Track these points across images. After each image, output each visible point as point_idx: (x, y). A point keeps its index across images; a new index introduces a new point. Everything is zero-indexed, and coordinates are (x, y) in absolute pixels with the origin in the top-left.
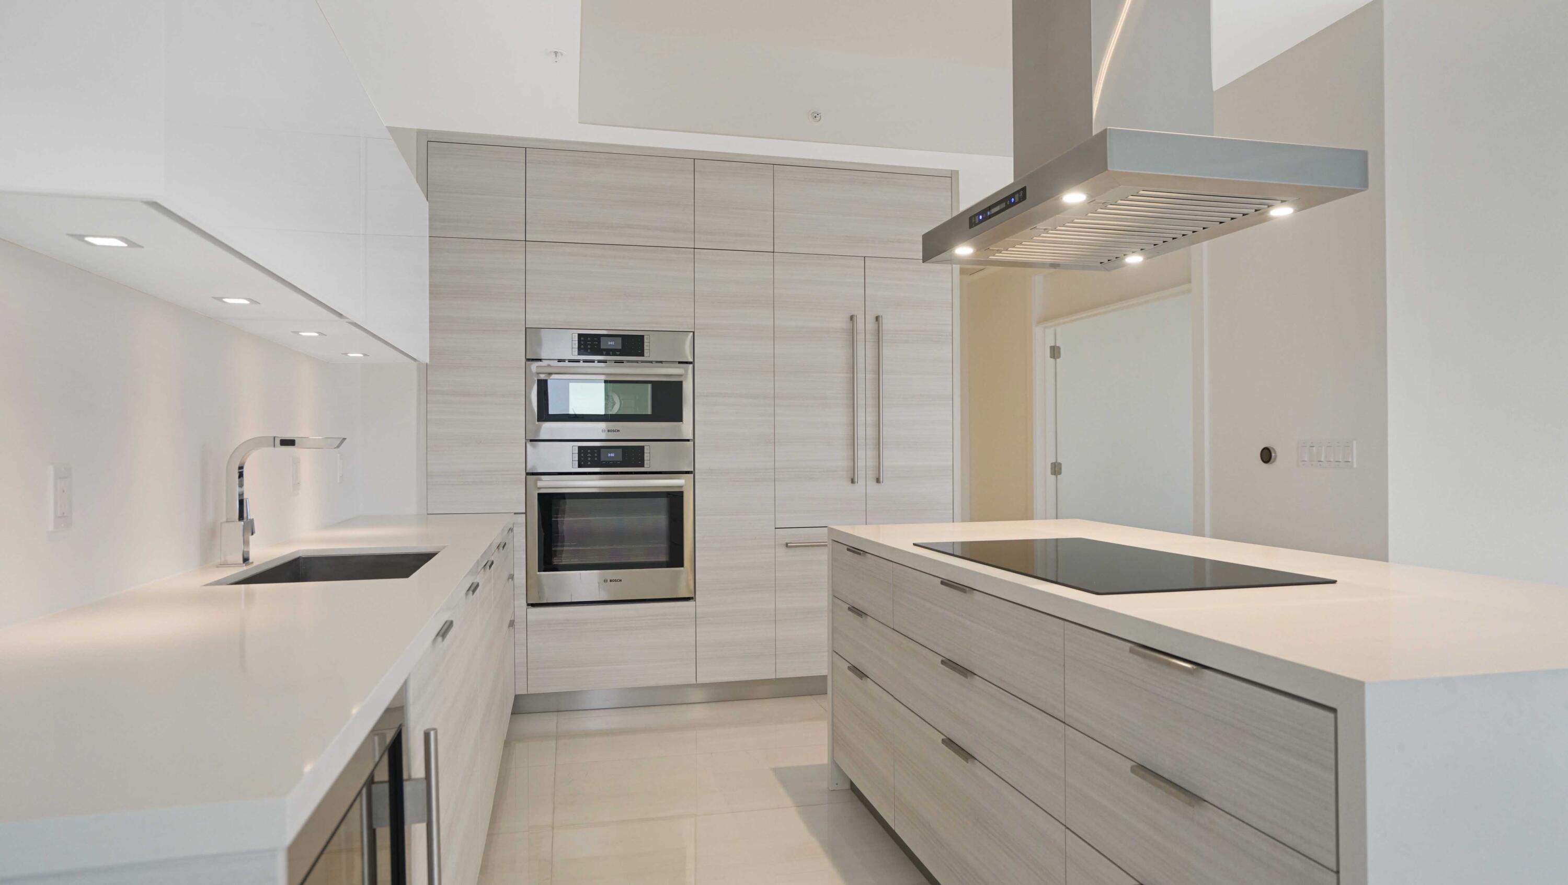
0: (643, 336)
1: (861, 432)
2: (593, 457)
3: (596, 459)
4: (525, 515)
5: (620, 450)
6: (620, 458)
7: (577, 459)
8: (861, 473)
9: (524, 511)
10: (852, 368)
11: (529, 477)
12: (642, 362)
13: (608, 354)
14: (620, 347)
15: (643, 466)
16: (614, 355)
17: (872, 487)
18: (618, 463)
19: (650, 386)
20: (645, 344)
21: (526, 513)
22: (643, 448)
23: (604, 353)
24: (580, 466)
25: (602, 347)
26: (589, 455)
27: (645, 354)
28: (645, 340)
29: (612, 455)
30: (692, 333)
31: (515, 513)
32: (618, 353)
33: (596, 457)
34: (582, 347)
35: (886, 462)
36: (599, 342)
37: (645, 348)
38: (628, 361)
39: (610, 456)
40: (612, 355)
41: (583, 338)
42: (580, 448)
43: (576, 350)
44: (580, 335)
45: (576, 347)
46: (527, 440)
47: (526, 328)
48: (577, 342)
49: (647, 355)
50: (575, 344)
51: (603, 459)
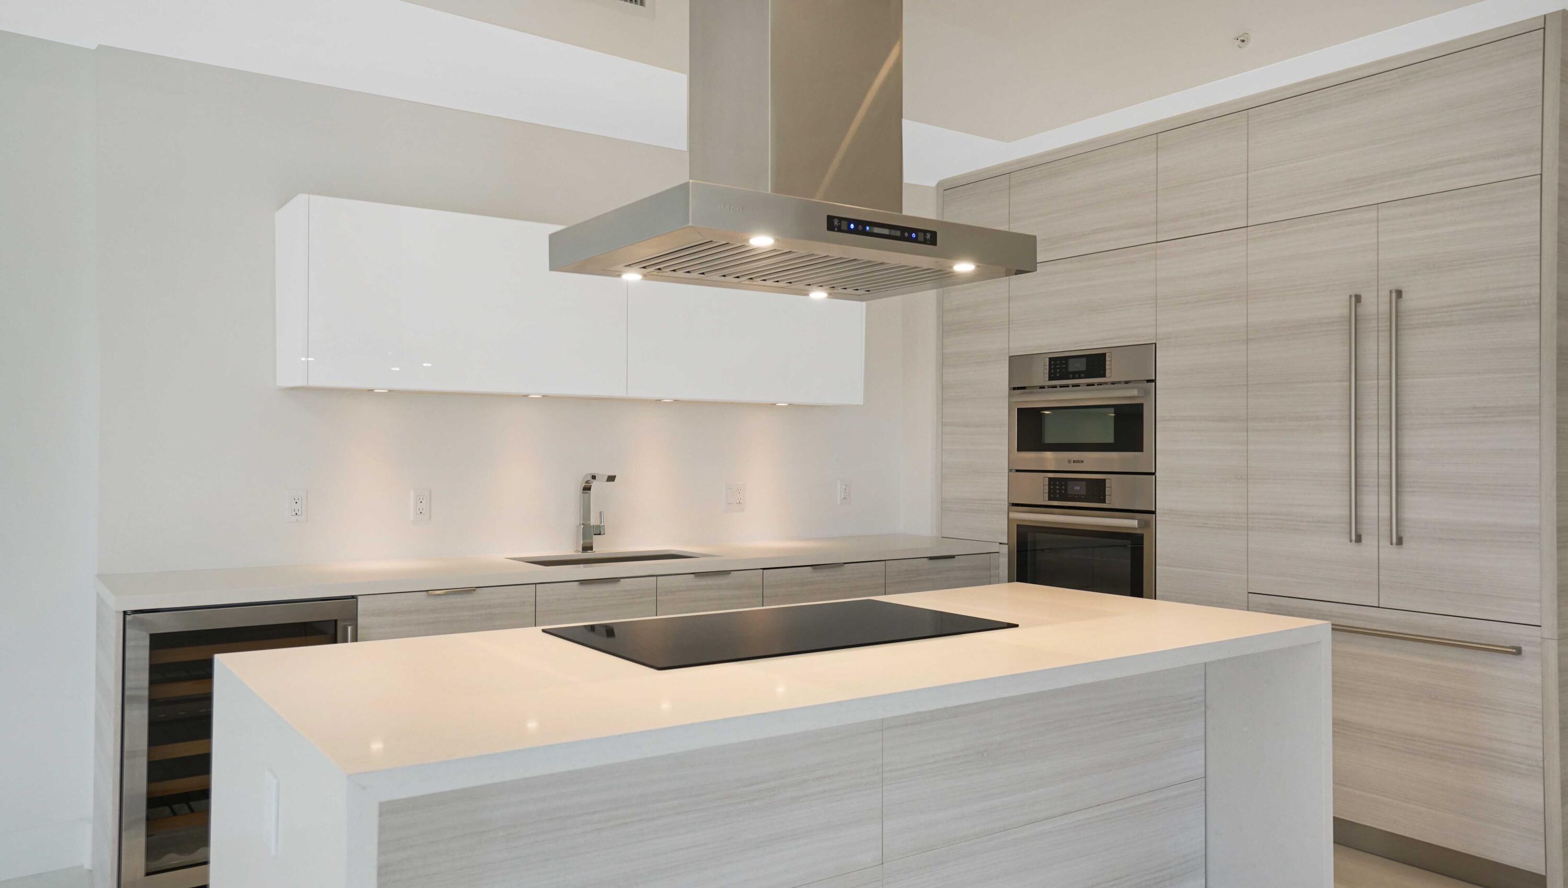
0: (1105, 354)
1: (1369, 466)
2: (1060, 490)
3: (1063, 492)
4: (1007, 545)
5: (1084, 483)
6: (1084, 492)
7: (1047, 491)
8: (1368, 530)
9: (1005, 542)
10: (1355, 372)
11: (1011, 508)
12: (1105, 383)
13: (1074, 378)
14: (1084, 368)
15: (1104, 501)
16: (1080, 378)
17: (1389, 552)
18: (1083, 497)
19: (1112, 410)
20: (1107, 363)
22: (1104, 481)
23: (1071, 376)
24: (1050, 499)
25: (1071, 369)
26: (1057, 487)
27: (1107, 375)
28: (1107, 359)
29: (1078, 488)
30: (1154, 345)
31: (1001, 543)
32: (1083, 375)
34: (1052, 371)
35: (1409, 514)
36: (1067, 364)
37: (1107, 367)
38: (1091, 384)
39: (1076, 490)
40: (1078, 378)
41: (1053, 363)
42: (1050, 479)
43: (1047, 375)
44: (1050, 359)
45: (1047, 371)
46: (1010, 470)
47: (1009, 357)
48: (1048, 367)
49: (1109, 376)
50: (1046, 369)
51: (1070, 492)
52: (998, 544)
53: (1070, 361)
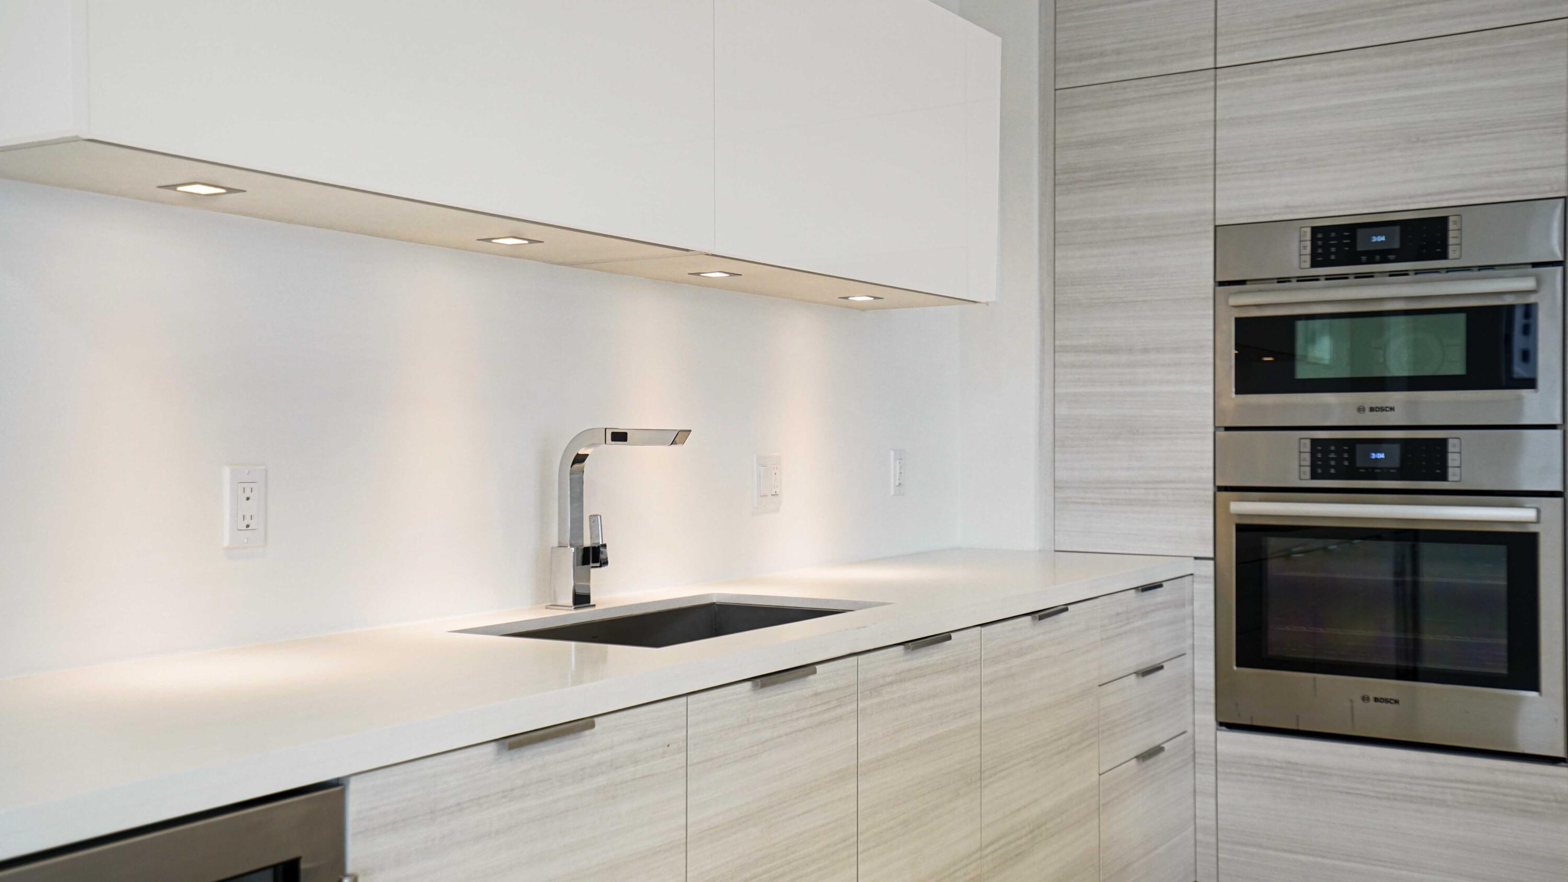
0: (1445, 218)
2: (1339, 460)
3: (1346, 463)
4: (1211, 563)
6: (1396, 462)
7: (1308, 462)
9: (1211, 555)
11: (1220, 494)
12: (1448, 270)
13: (1370, 261)
14: (1396, 245)
15: (1444, 477)
16: (1385, 260)
18: (1392, 471)
19: (1462, 317)
20: (1451, 234)
21: (1214, 559)
22: (1443, 442)
23: (1364, 258)
24: (1314, 476)
25: (1360, 247)
26: (1332, 455)
27: (1451, 254)
28: (1451, 226)
29: (1381, 456)
30: (1561, 200)
31: (1196, 558)
32: (1392, 257)
33: (1347, 459)
36: (1353, 237)
37: (1451, 241)
38: (1417, 272)
39: (1376, 459)
40: (1382, 262)
41: (1320, 236)
42: (1314, 442)
43: (1308, 259)
44: (1315, 230)
45: (1308, 250)
46: (1216, 428)
47: (1216, 227)
48: (1309, 244)
49: (1456, 255)
50: (1305, 247)
51: (1359, 463)
52: (1192, 559)
53: (1360, 233)
